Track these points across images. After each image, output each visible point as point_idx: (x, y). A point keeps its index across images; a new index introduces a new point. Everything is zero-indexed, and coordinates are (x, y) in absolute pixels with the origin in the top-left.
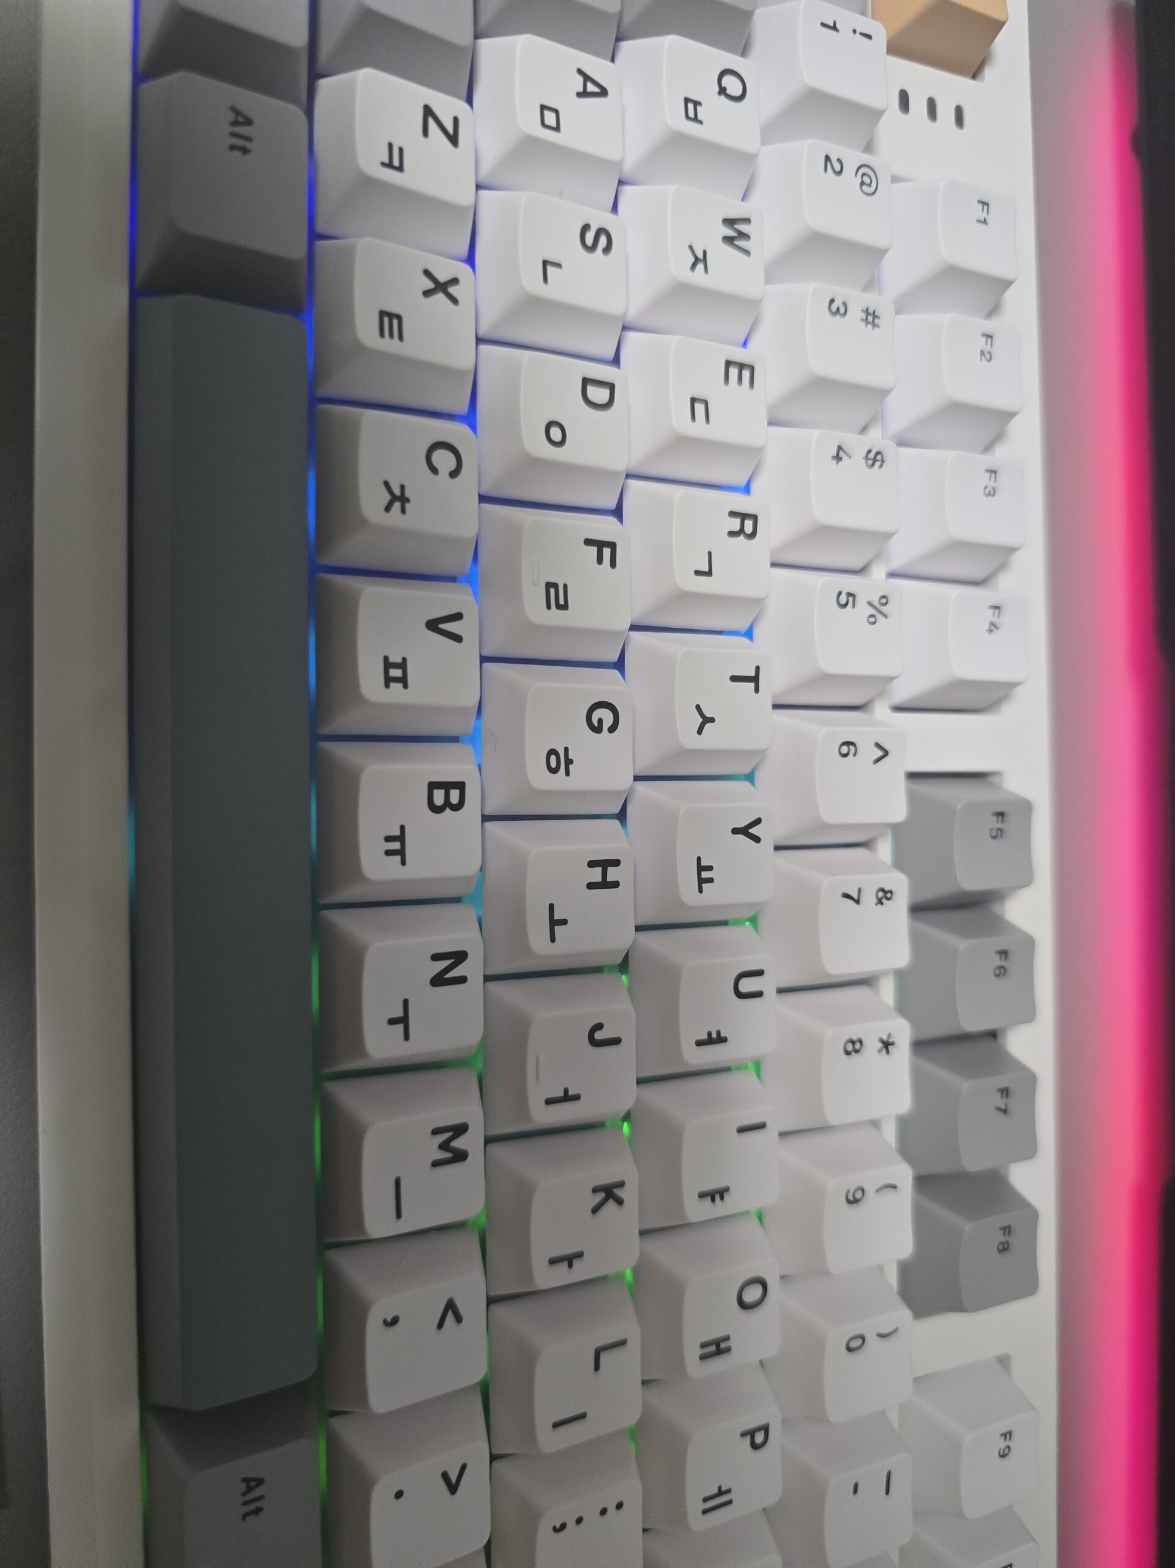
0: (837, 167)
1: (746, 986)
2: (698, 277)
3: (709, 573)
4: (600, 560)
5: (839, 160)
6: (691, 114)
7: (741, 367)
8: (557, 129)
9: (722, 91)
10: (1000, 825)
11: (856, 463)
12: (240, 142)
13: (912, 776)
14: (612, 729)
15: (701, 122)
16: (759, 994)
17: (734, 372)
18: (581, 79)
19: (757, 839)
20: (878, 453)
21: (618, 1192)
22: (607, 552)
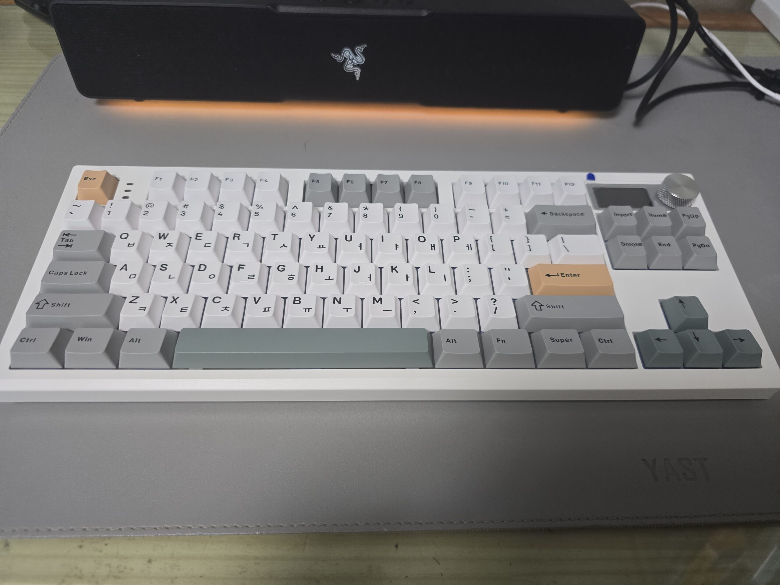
0: (146, 212)
1: (349, 239)
2: (174, 245)
3: (248, 244)
4: (243, 268)
5: (145, 212)
6: (132, 245)
7: (197, 236)
8: (135, 275)
9: (126, 238)
10: (316, 181)
11: (223, 211)
12: (138, 341)
13: (304, 201)
14: (284, 266)
15: (134, 243)
16: (351, 236)
17: (198, 238)
18: (122, 270)
19: (314, 236)
20: (220, 206)
21: (394, 267)
22: (241, 267)
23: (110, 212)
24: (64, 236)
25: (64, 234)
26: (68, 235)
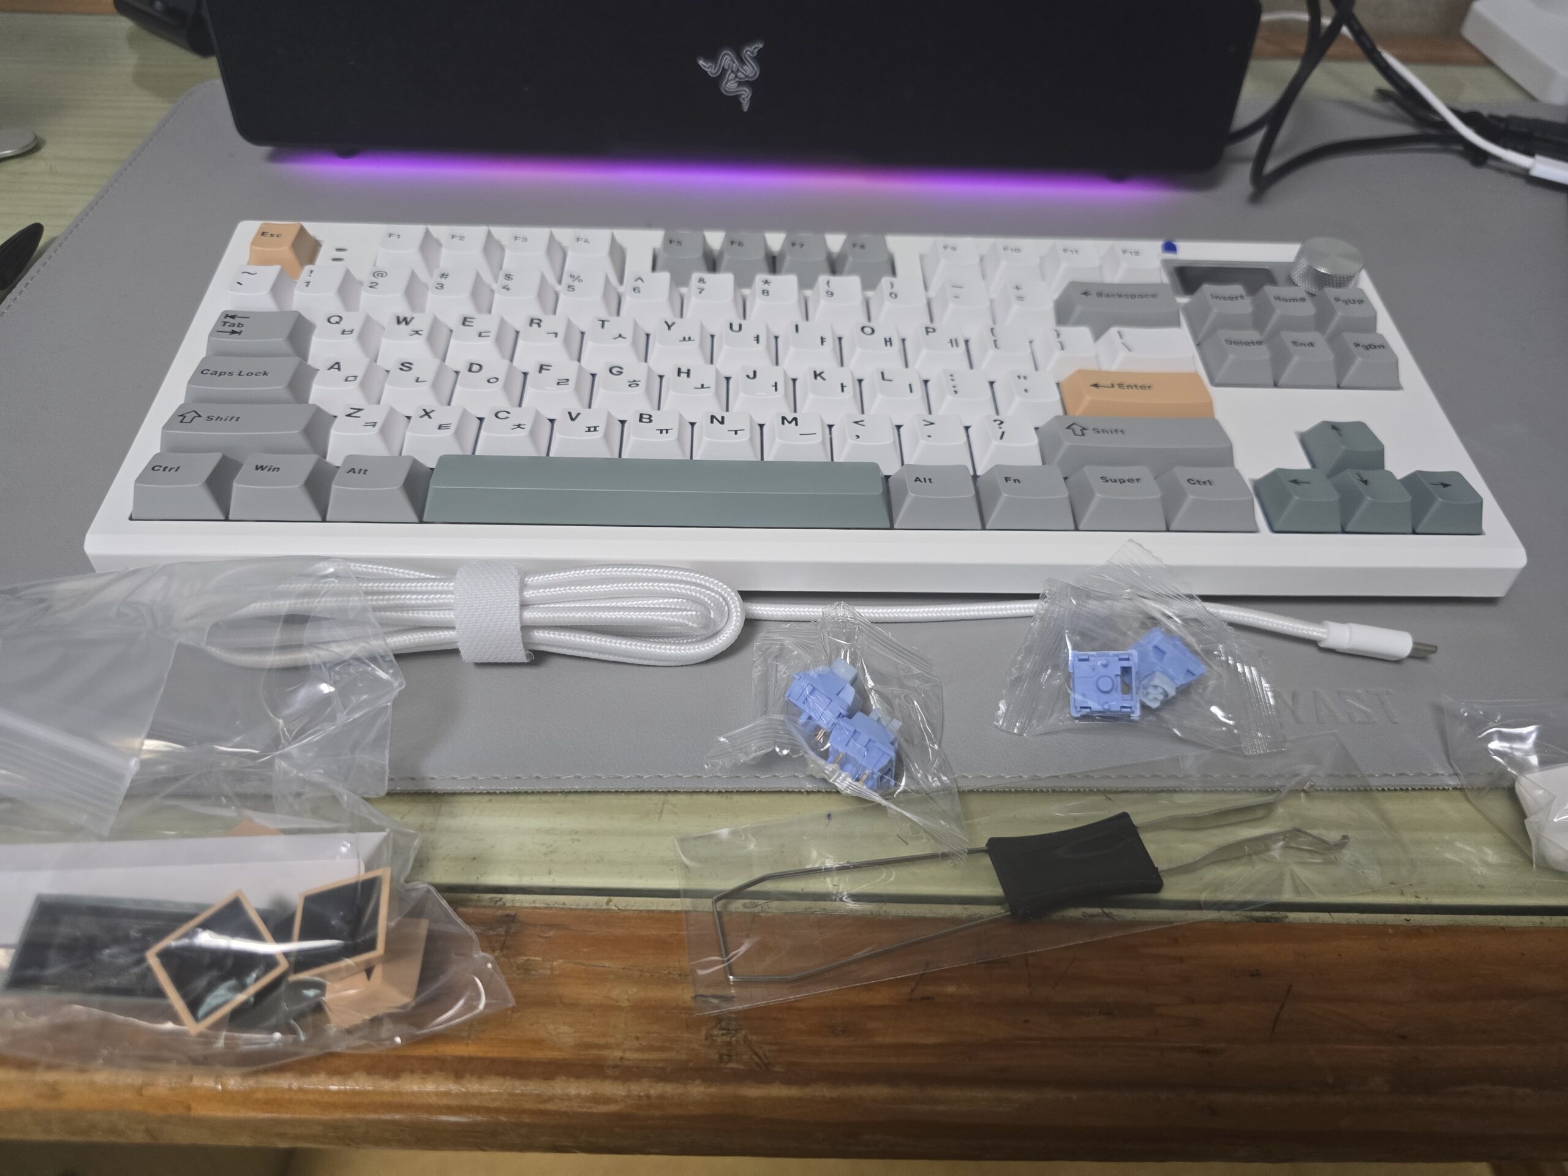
0: (374, 284)
1: (736, 327)
2: (425, 333)
3: (556, 334)
4: (548, 369)
5: (371, 283)
6: (349, 333)
7: (465, 320)
8: (356, 377)
9: (337, 323)
10: (676, 242)
11: (509, 283)
12: (362, 472)
13: (654, 268)
14: (621, 368)
15: (353, 330)
16: (740, 326)
17: (467, 323)
18: (332, 370)
19: (673, 324)
20: (506, 275)
21: (818, 373)
22: (544, 367)
23: (308, 283)
24: (228, 318)
25: (227, 316)
26: (233, 317)
